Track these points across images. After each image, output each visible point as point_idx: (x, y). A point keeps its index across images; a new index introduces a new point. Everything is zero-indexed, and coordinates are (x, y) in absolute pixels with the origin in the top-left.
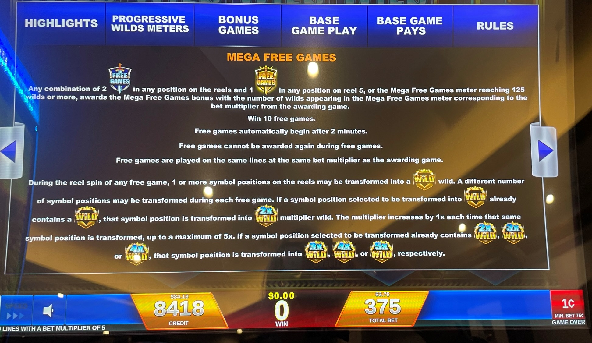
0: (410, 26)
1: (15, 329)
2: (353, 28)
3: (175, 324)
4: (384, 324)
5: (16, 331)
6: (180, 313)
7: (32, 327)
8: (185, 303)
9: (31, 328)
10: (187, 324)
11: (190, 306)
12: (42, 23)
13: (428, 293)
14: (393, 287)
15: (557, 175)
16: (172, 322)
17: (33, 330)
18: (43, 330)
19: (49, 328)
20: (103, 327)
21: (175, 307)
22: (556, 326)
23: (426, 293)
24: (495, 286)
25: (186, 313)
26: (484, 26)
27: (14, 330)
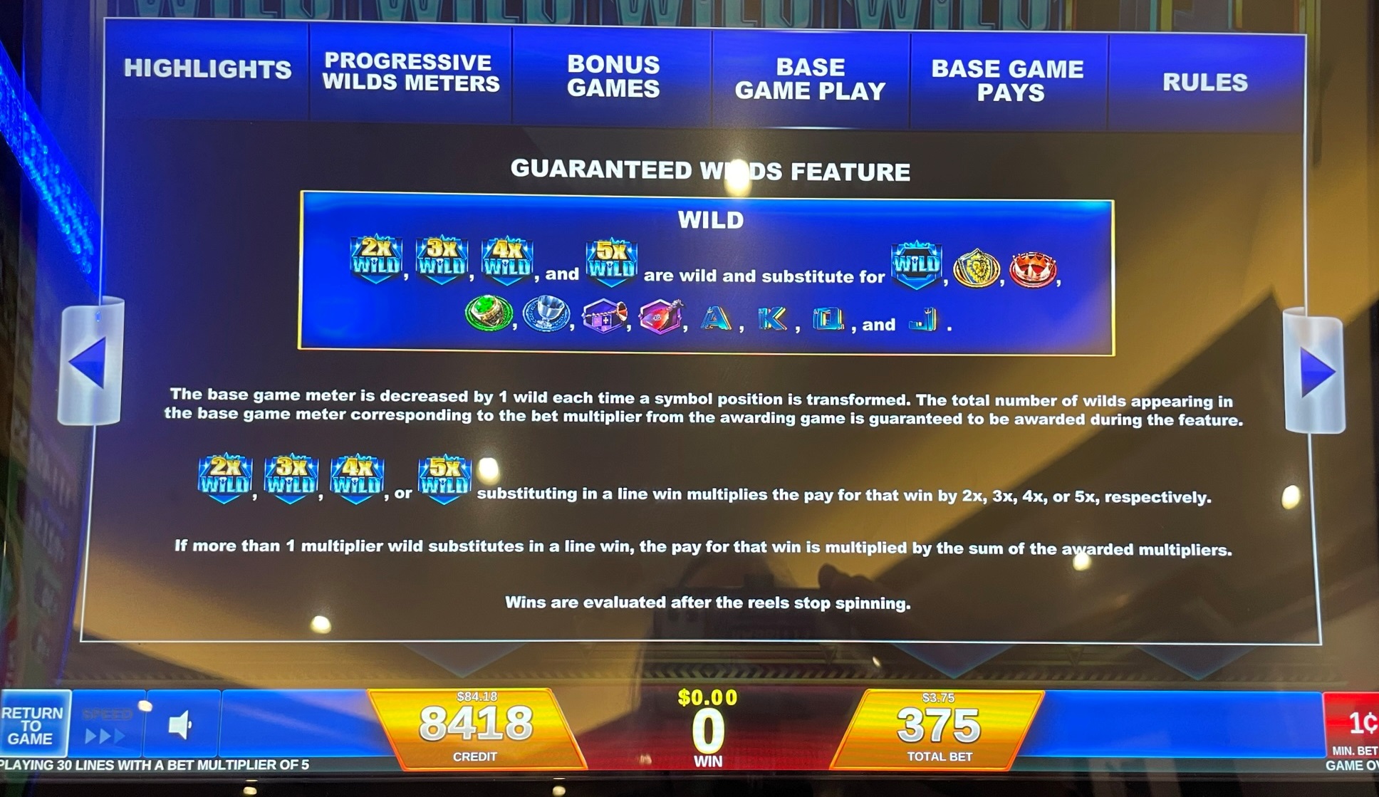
0: (1008, 80)
1: (103, 765)
2: (877, 86)
3: (467, 757)
4: (940, 764)
5: (106, 770)
6: (479, 734)
7: (144, 761)
8: (490, 711)
9: (141, 764)
10: (494, 760)
11: (502, 717)
12: (164, 68)
13: (1042, 697)
14: (963, 682)
15: (1343, 428)
16: (460, 754)
17: (146, 767)
18: (169, 769)
19: (182, 763)
20: (303, 764)
21: (468, 720)
22: (1335, 774)
23: (1039, 695)
24: (1195, 680)
25: (491, 734)
26: (1180, 83)
27: (101, 767)
